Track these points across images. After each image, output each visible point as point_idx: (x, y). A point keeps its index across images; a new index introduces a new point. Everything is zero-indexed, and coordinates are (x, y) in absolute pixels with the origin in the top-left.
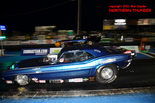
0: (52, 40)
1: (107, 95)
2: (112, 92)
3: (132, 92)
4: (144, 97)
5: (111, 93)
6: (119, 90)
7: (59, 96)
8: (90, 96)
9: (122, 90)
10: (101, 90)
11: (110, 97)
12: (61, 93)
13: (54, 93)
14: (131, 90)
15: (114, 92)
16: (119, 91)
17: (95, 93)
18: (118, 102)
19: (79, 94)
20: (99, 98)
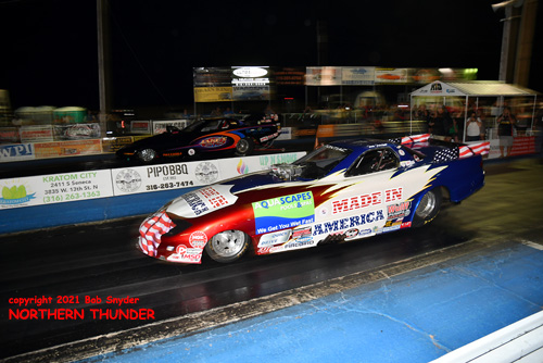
1: (215, 328)
2: (230, 312)
3: (294, 300)
4: (328, 310)
5: (230, 317)
6: (254, 303)
8: (155, 343)
9: (264, 301)
10: (193, 316)
11: (224, 332)
14: (290, 297)
15: (238, 312)
16: (254, 306)
17: (174, 329)
18: (251, 342)
19: (114, 343)
20: (186, 344)
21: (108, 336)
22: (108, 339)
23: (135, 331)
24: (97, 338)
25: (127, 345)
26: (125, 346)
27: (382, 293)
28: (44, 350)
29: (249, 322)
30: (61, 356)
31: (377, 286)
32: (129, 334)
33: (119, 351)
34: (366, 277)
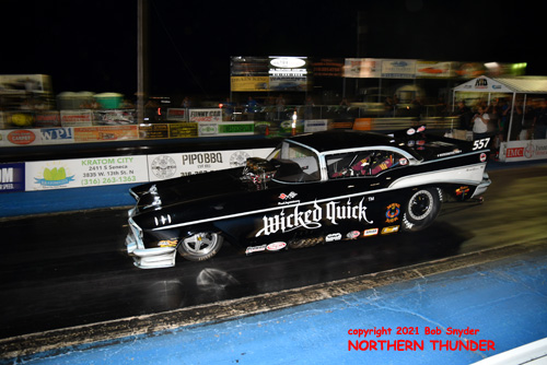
0: (37, 131)
1: (248, 316)
2: (260, 302)
3: (325, 294)
4: (360, 306)
5: (260, 307)
6: (284, 295)
7: (69, 344)
8: (185, 328)
9: (295, 292)
10: (224, 303)
11: (254, 322)
12: (74, 331)
13: (46, 336)
14: (321, 291)
15: (269, 302)
16: (285, 298)
17: (204, 316)
18: (280, 333)
19: (146, 325)
20: (216, 330)
21: (141, 317)
22: (140, 321)
23: (166, 315)
24: (129, 319)
25: (158, 328)
26: (156, 329)
27: (416, 292)
28: (80, 327)
29: (279, 313)
30: (96, 334)
31: (411, 284)
32: (161, 317)
33: (150, 333)
34: (399, 275)
